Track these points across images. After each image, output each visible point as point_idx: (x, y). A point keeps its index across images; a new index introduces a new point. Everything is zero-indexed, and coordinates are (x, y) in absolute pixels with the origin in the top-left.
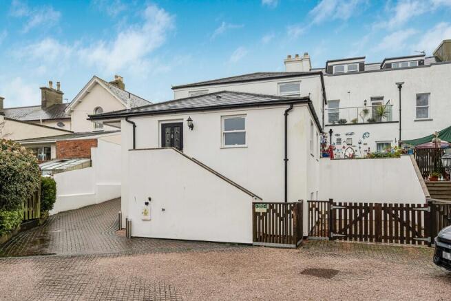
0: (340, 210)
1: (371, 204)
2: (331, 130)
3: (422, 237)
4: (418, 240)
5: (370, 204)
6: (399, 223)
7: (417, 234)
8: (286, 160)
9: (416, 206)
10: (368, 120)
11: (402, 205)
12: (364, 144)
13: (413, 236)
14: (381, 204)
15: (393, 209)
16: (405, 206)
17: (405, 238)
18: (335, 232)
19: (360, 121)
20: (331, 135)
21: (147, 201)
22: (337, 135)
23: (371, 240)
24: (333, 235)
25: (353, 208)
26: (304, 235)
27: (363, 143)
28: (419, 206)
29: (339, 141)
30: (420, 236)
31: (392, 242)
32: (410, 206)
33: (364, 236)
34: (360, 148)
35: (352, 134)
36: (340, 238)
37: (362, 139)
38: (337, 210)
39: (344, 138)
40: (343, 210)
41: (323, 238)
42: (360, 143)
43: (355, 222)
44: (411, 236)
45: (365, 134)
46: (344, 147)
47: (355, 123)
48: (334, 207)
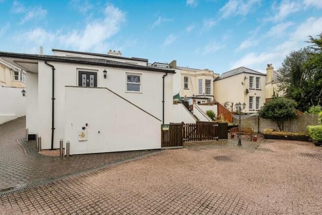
4: (214, 138)
8: (163, 102)
17: (210, 138)
21: (85, 126)
36: (187, 141)
40: (188, 127)
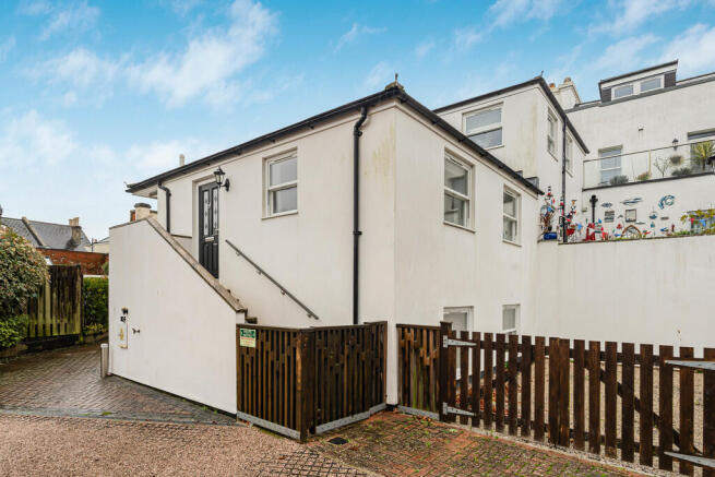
0: (464, 350)
1: (540, 340)
2: (594, 197)
3: (695, 452)
4: (683, 462)
5: (537, 339)
6: (619, 399)
7: (677, 438)
8: (357, 234)
9: (676, 354)
10: (674, 173)
11: (628, 347)
12: (663, 219)
13: (665, 444)
14: (567, 341)
15: (601, 356)
16: (637, 351)
17: (636, 447)
18: (451, 404)
19: (656, 175)
20: (594, 206)
21: (122, 314)
22: (606, 205)
23: (539, 437)
24: (447, 409)
25: (494, 346)
26: (388, 402)
27: (660, 215)
28: (687, 353)
29: (610, 216)
30: (687, 447)
31: (597, 451)
32: (656, 352)
33: (521, 423)
34: (652, 226)
35: (635, 201)
36: (464, 420)
37: (658, 209)
38: (458, 351)
39: (619, 210)
40: (470, 350)
41: (427, 414)
42: (653, 217)
43: (499, 384)
44: (656, 442)
45: (664, 199)
46: (619, 227)
47: (644, 180)
48: (451, 342)
